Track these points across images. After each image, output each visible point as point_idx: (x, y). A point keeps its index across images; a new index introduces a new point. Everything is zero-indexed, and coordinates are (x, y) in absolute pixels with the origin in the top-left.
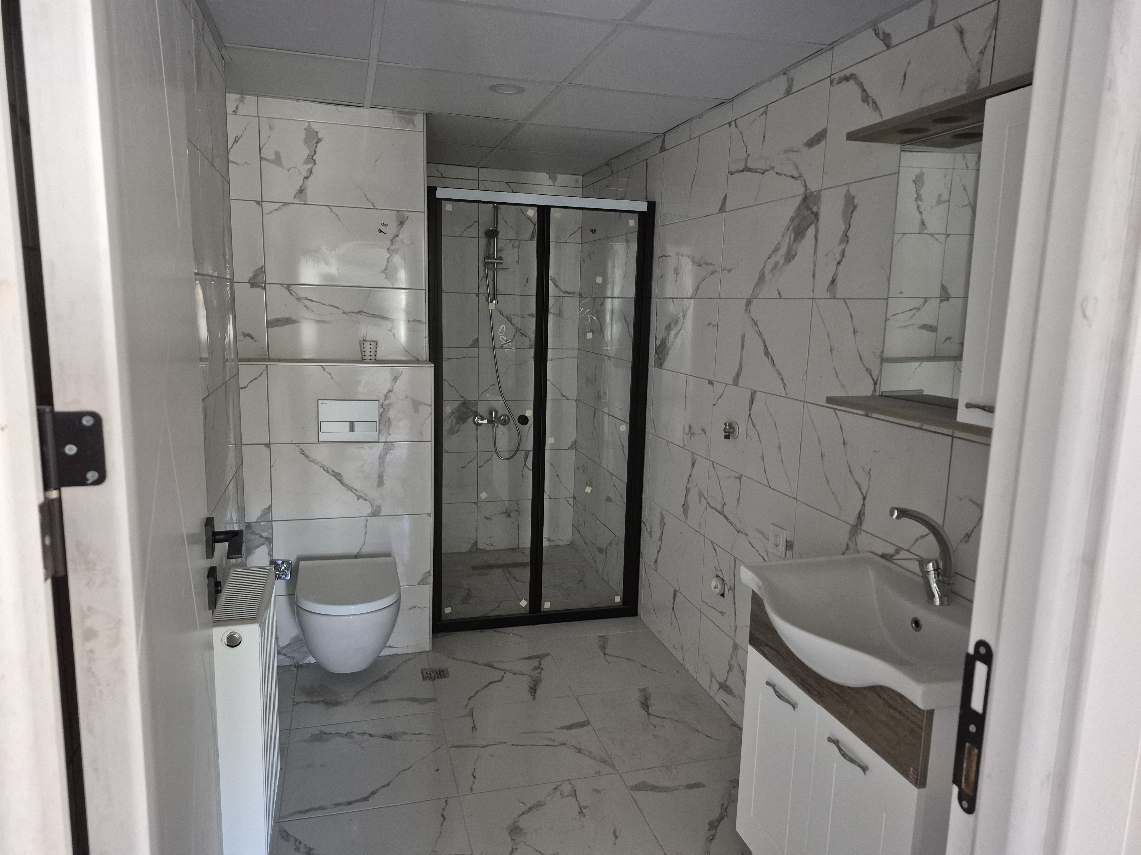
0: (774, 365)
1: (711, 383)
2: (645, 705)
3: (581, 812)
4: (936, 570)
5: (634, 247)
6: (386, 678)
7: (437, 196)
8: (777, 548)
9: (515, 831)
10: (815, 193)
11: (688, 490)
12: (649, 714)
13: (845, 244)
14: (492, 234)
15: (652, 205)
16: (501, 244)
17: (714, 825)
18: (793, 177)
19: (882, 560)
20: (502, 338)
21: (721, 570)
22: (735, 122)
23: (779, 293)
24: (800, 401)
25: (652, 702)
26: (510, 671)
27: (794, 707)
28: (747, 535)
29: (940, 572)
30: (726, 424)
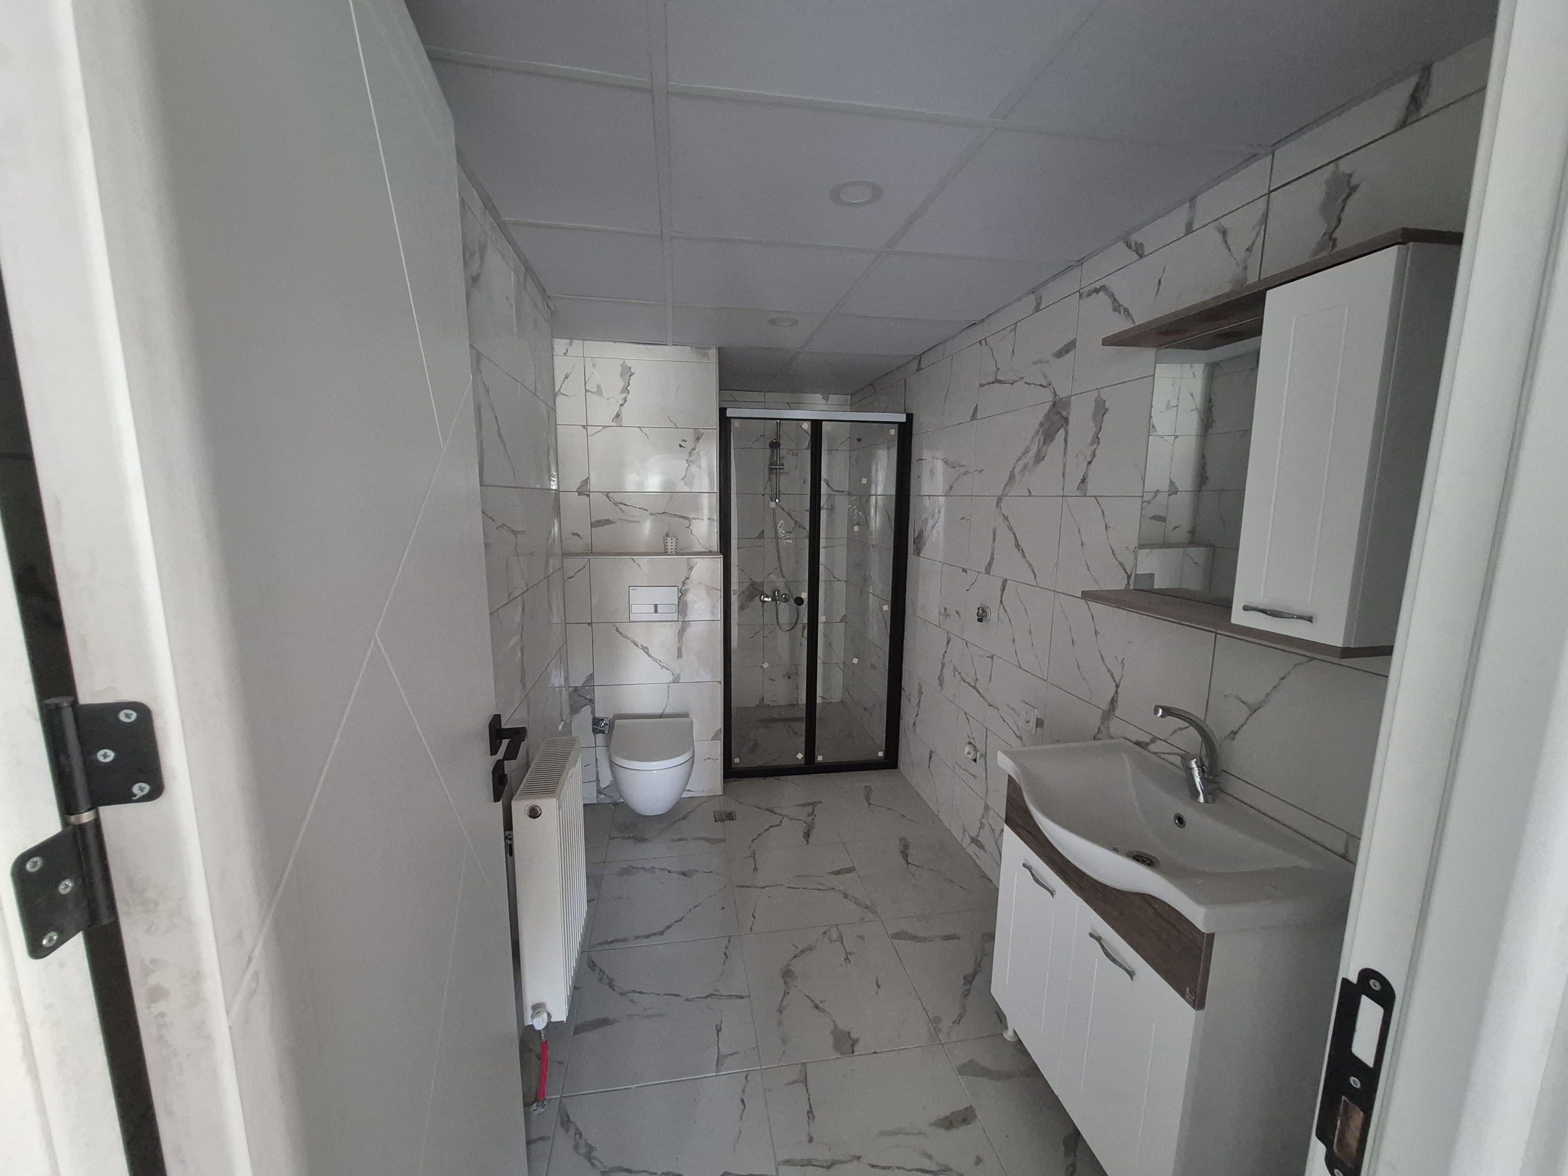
0: (1024, 557)
1: (964, 570)
2: (905, 854)
3: (847, 959)
4: (1201, 767)
5: (894, 452)
6: (684, 818)
7: (728, 415)
8: (1028, 724)
9: (787, 974)
10: (1064, 400)
11: (943, 665)
12: (908, 863)
13: (1096, 445)
14: (775, 445)
15: (910, 417)
16: (783, 453)
17: (969, 980)
18: (1041, 385)
19: (1136, 747)
20: (781, 532)
21: (973, 738)
22: (986, 341)
23: (1029, 491)
24: (1051, 590)
25: (911, 851)
26: (787, 816)
27: (1052, 894)
28: (999, 710)
29: (1206, 770)
30: (979, 609)
